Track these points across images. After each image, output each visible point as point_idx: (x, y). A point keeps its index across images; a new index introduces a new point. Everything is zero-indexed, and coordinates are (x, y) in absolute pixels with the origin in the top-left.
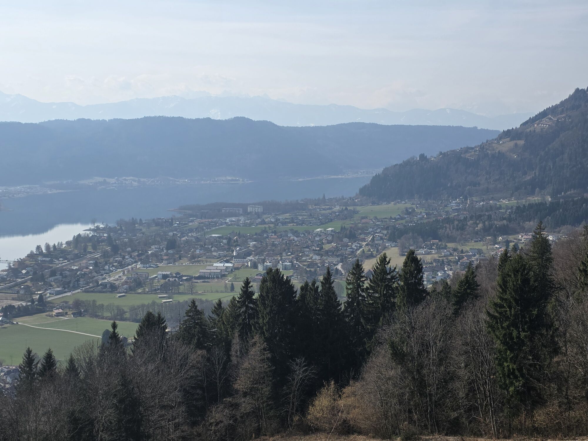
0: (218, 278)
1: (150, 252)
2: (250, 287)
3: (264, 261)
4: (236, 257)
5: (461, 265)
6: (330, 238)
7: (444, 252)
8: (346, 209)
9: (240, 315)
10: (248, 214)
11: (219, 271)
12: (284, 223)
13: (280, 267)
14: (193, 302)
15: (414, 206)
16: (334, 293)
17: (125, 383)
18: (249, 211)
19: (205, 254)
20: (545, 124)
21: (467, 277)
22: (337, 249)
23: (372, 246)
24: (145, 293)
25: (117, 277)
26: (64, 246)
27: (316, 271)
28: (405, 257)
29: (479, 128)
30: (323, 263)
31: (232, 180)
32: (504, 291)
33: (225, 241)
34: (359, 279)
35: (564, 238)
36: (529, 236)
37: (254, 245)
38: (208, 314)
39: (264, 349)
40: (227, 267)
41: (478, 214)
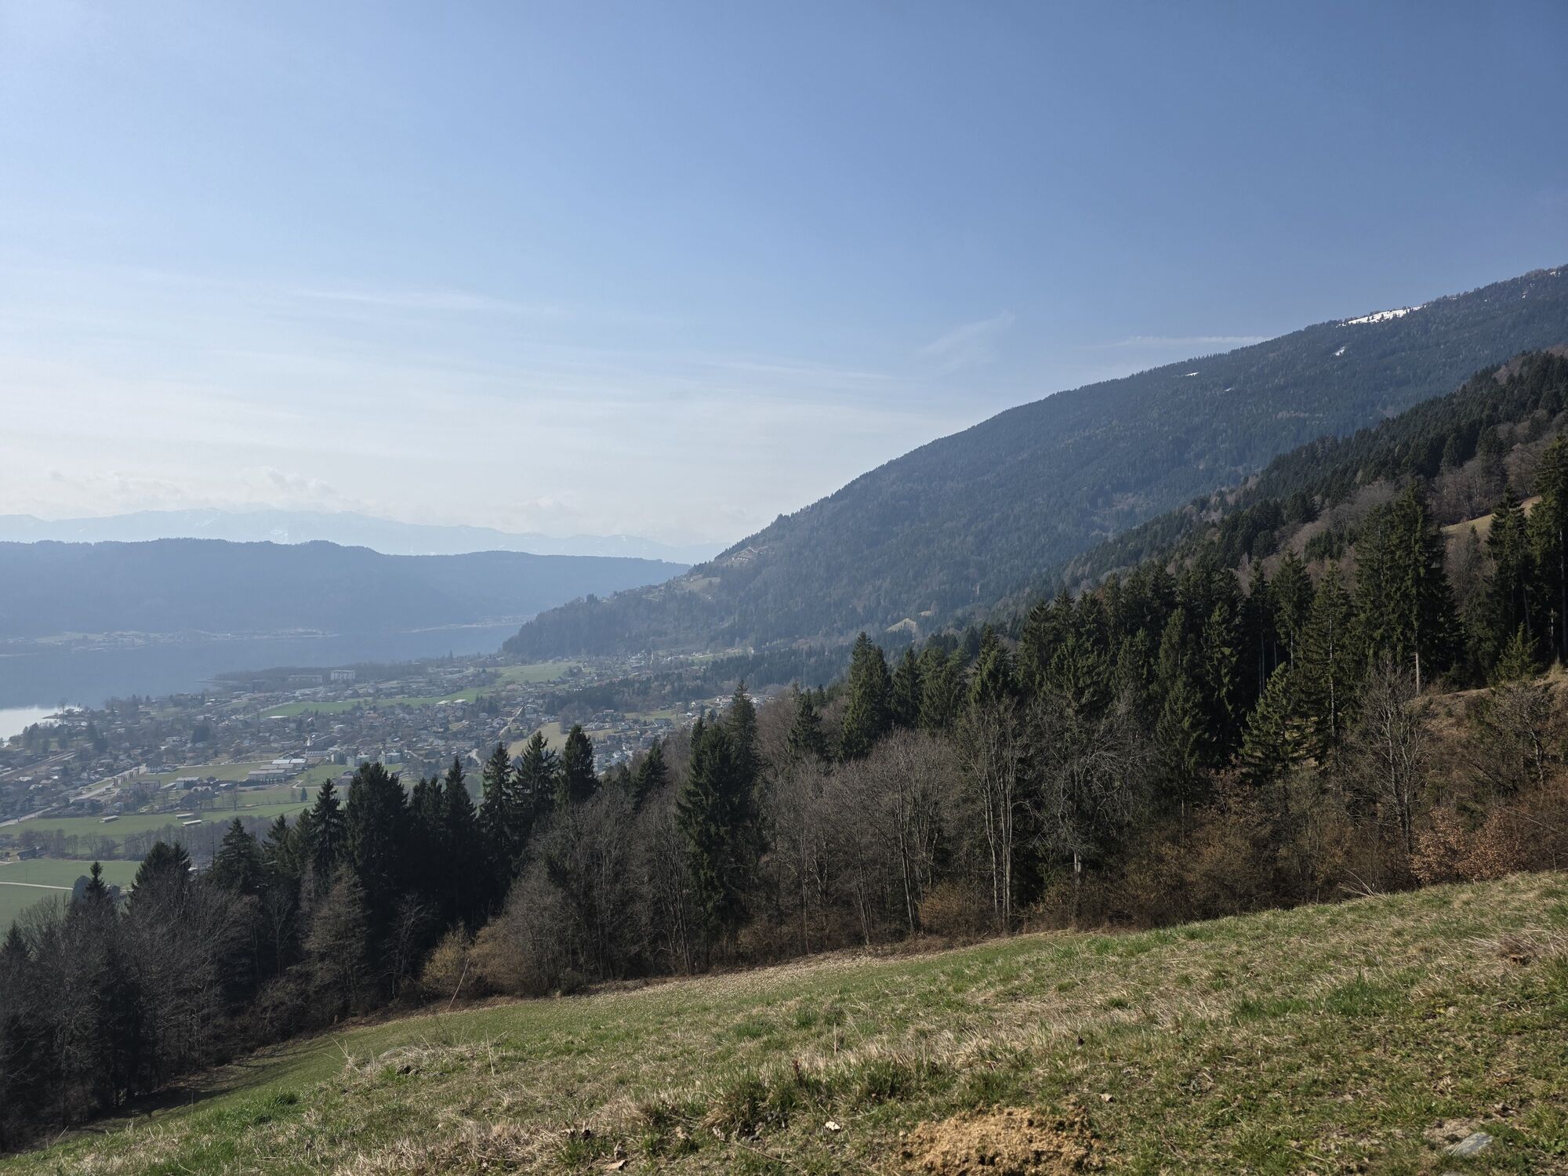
0: (279, 781)
1: (163, 748)
2: (332, 793)
3: (356, 752)
4: (309, 749)
5: (644, 742)
6: (459, 714)
7: (622, 725)
8: (484, 671)
9: (316, 836)
10: (332, 683)
11: (282, 771)
12: (389, 695)
13: (382, 760)
14: (237, 822)
15: (581, 665)
16: (465, 793)
17: (113, 959)
18: (332, 679)
19: (258, 746)
20: (745, 557)
21: (650, 758)
22: (470, 729)
23: (521, 722)
24: (153, 813)
25: (104, 789)
26: (6, 744)
27: (437, 762)
28: (568, 736)
29: (664, 562)
30: (449, 750)
31: (304, 633)
32: (699, 774)
33: (293, 725)
34: (503, 770)
35: (771, 700)
36: (729, 700)
37: (341, 729)
38: (262, 838)
39: (355, 885)
40: (295, 765)
41: (665, 672)
